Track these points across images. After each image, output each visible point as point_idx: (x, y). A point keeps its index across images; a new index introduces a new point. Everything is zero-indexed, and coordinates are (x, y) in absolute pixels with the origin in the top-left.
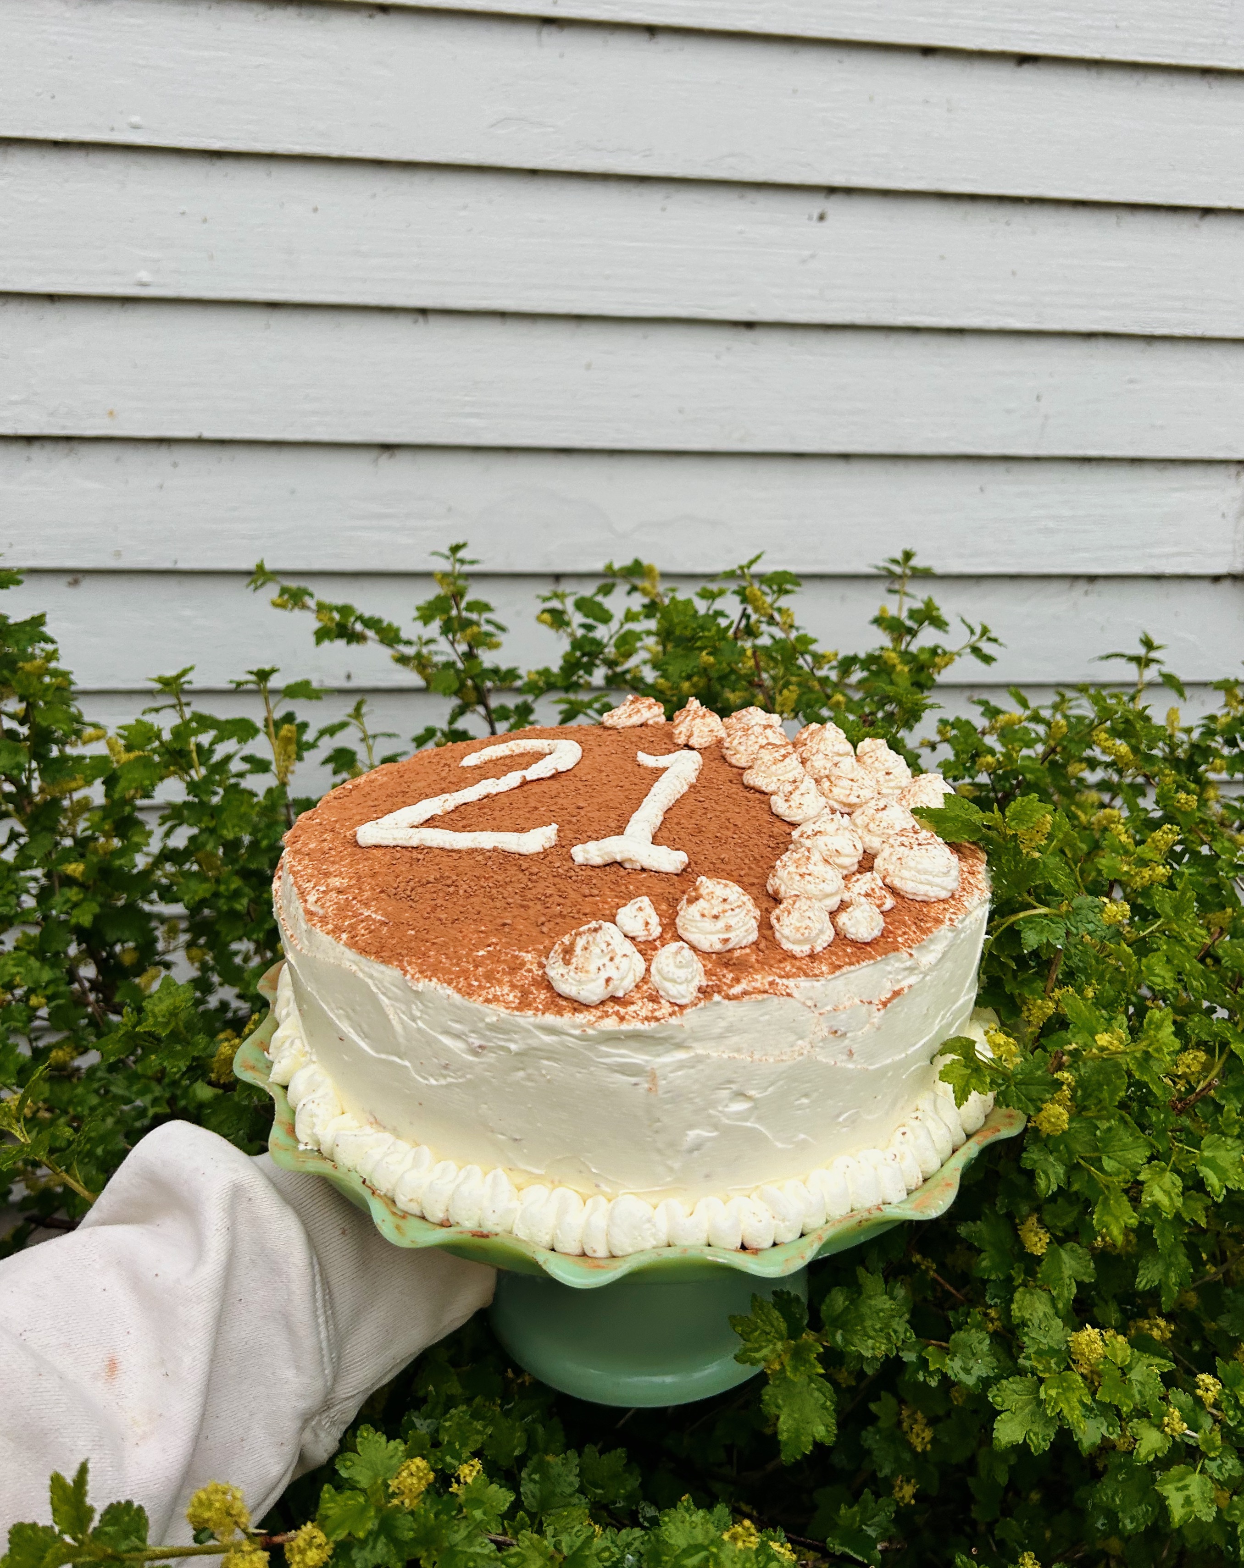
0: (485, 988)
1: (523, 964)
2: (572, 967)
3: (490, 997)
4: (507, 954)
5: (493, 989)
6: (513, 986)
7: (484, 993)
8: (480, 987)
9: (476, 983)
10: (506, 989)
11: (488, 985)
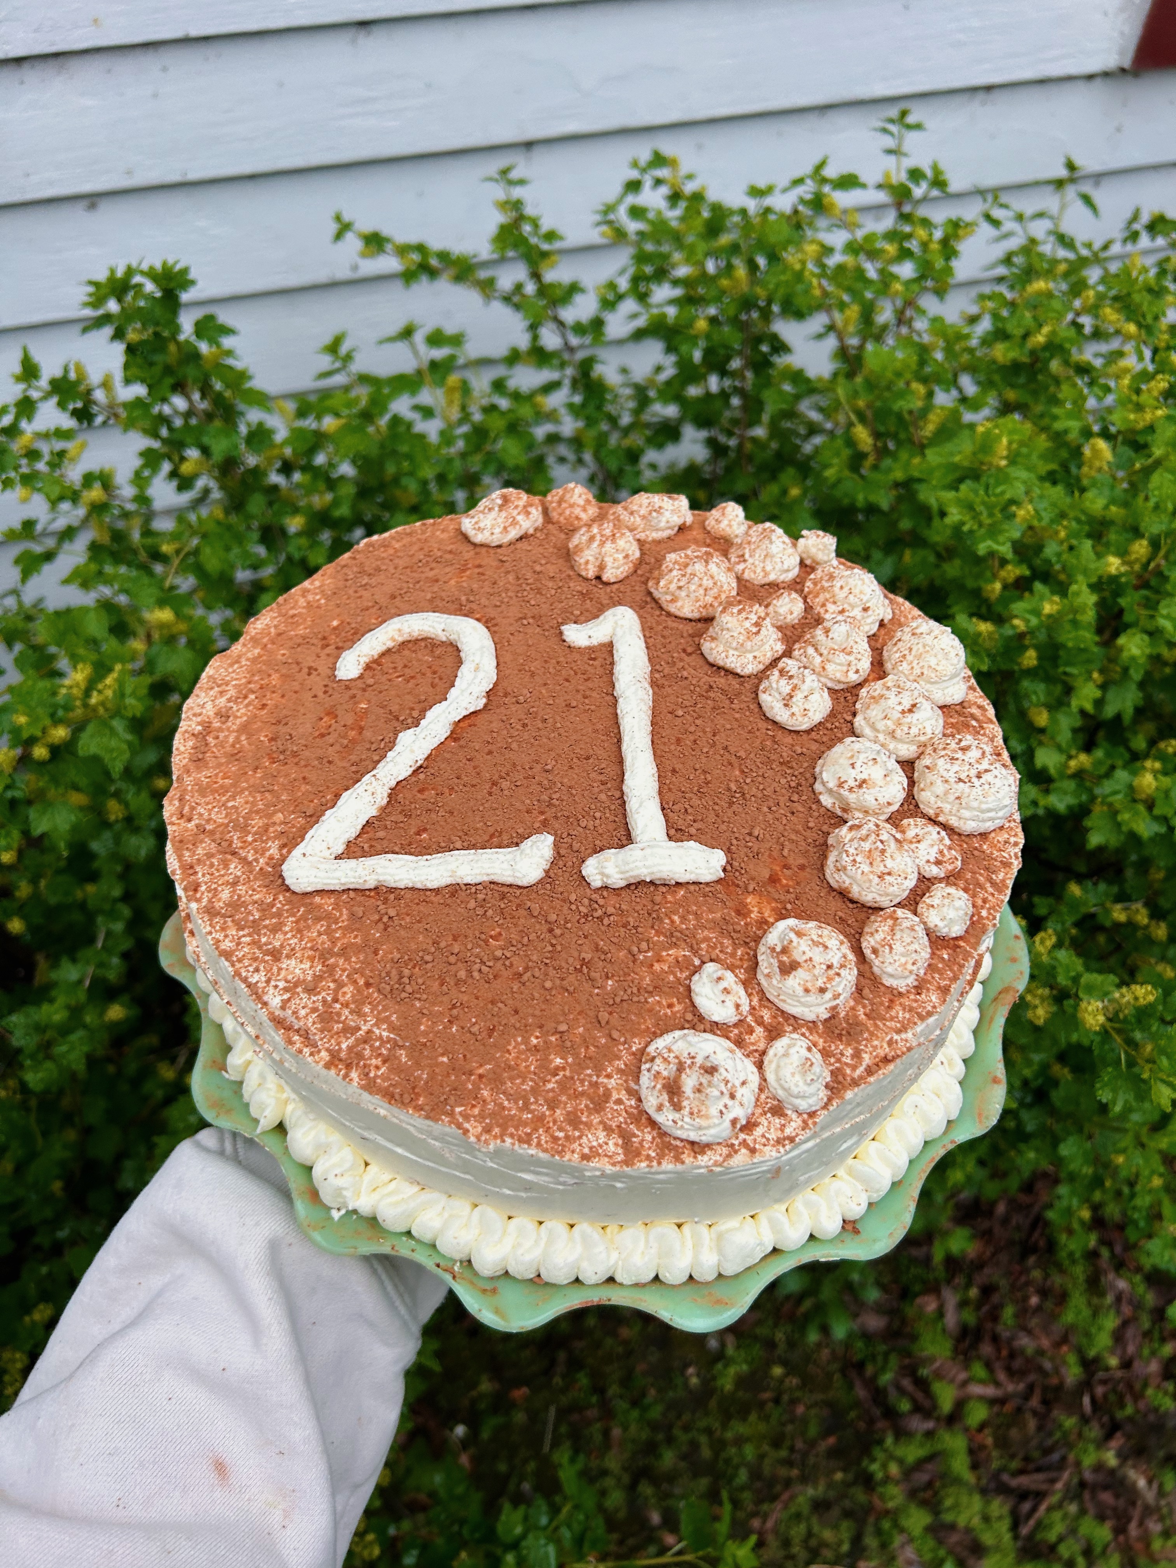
0: (575, 1139)
1: (607, 1094)
2: (686, 1112)
3: (586, 1151)
4: (582, 1082)
5: (584, 1140)
6: (608, 1129)
7: (575, 1146)
8: (567, 1137)
9: (561, 1135)
10: (602, 1135)
11: (577, 1134)
